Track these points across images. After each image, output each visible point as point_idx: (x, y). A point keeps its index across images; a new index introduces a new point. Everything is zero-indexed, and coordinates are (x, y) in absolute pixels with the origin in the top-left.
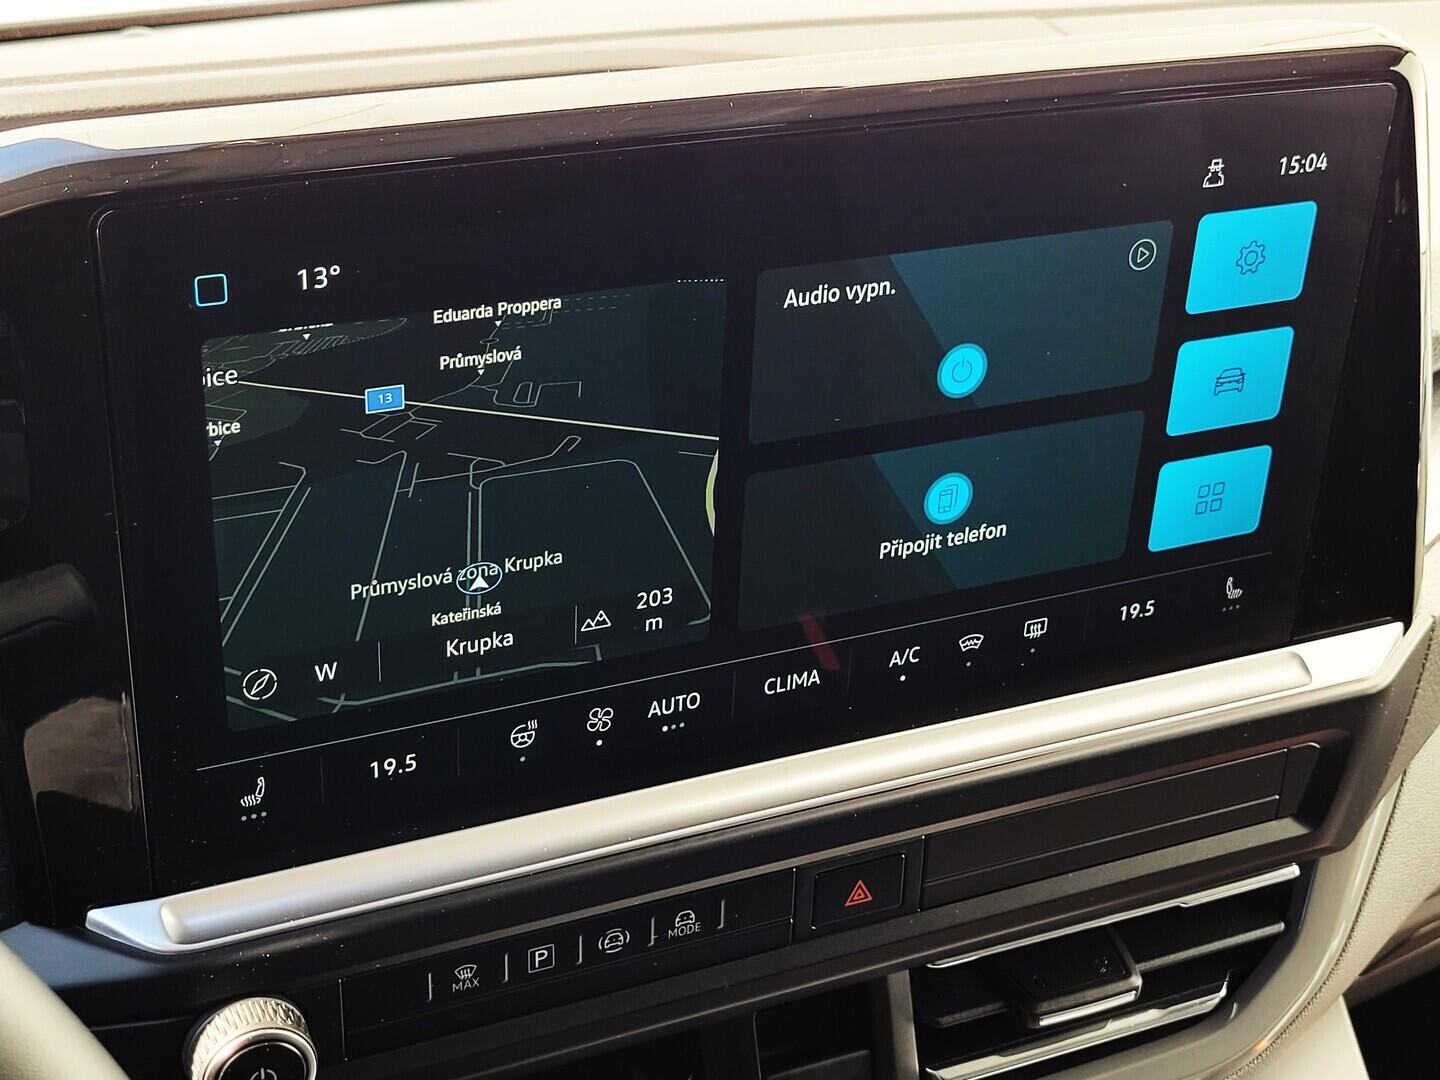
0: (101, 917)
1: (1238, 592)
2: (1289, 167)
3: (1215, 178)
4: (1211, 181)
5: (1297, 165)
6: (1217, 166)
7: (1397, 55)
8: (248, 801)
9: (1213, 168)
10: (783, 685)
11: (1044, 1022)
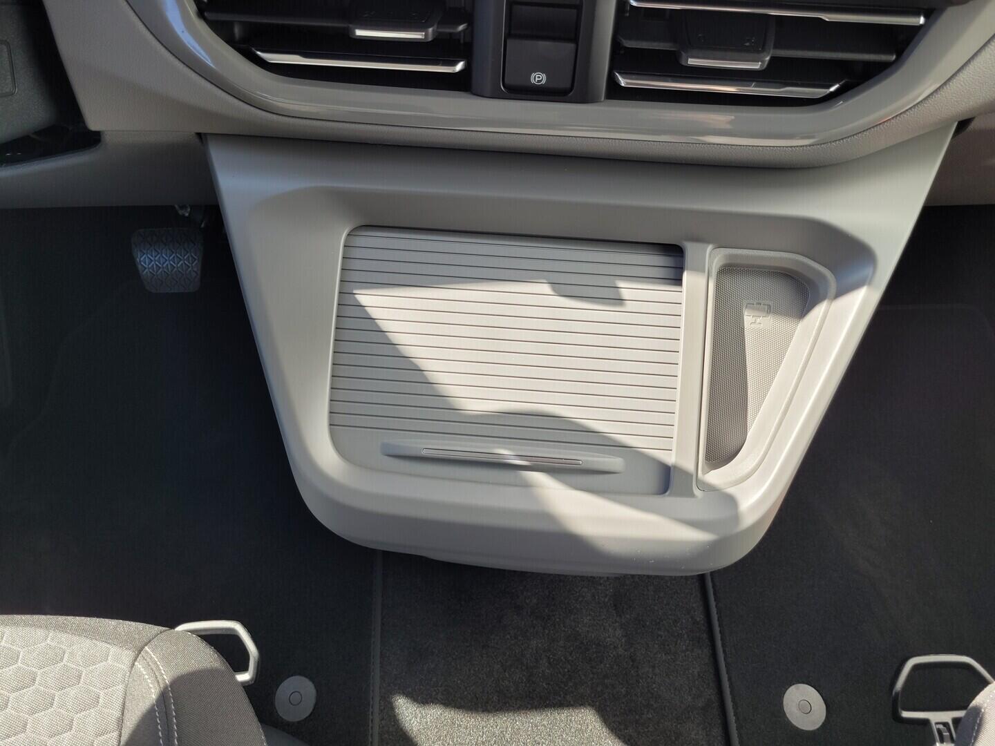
11: (692, 62)
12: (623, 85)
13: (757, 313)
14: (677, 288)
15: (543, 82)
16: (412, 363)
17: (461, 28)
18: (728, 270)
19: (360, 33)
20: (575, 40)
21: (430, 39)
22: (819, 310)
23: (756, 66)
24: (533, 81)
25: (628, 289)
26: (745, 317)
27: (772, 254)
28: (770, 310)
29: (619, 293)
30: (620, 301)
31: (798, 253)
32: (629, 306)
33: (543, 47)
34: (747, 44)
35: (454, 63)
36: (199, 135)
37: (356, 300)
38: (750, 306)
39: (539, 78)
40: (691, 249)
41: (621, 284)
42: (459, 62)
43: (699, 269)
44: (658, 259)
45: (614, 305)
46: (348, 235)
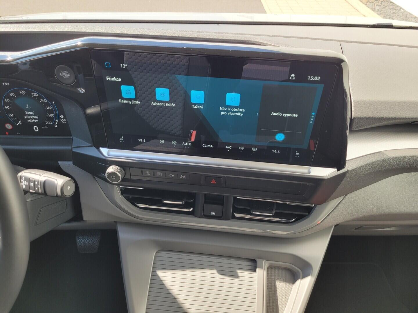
0: (101, 149)
1: (298, 154)
2: (310, 78)
3: (292, 78)
4: (291, 78)
5: (312, 78)
6: (293, 75)
7: (342, 61)
8: (121, 139)
9: (292, 76)
10: (206, 146)
11: (254, 213)
12: (236, 216)
13: (280, 282)
14: (255, 273)
15: (214, 214)
16: (173, 296)
17: (192, 201)
18: (270, 267)
19: (165, 202)
20: (222, 204)
21: (184, 204)
22: (298, 282)
23: (271, 215)
24: (211, 214)
25: (240, 273)
26: (277, 283)
27: (283, 263)
28: (284, 281)
29: (237, 274)
30: (237, 276)
31: (290, 263)
32: (241, 278)
33: (214, 206)
34: (268, 209)
35: (190, 209)
36: (115, 222)
37: (157, 274)
38: (278, 279)
39: (213, 213)
40: (259, 261)
41: (238, 271)
42: (191, 208)
43: (261, 267)
44: (249, 263)
45: (235, 278)
46: (156, 252)
